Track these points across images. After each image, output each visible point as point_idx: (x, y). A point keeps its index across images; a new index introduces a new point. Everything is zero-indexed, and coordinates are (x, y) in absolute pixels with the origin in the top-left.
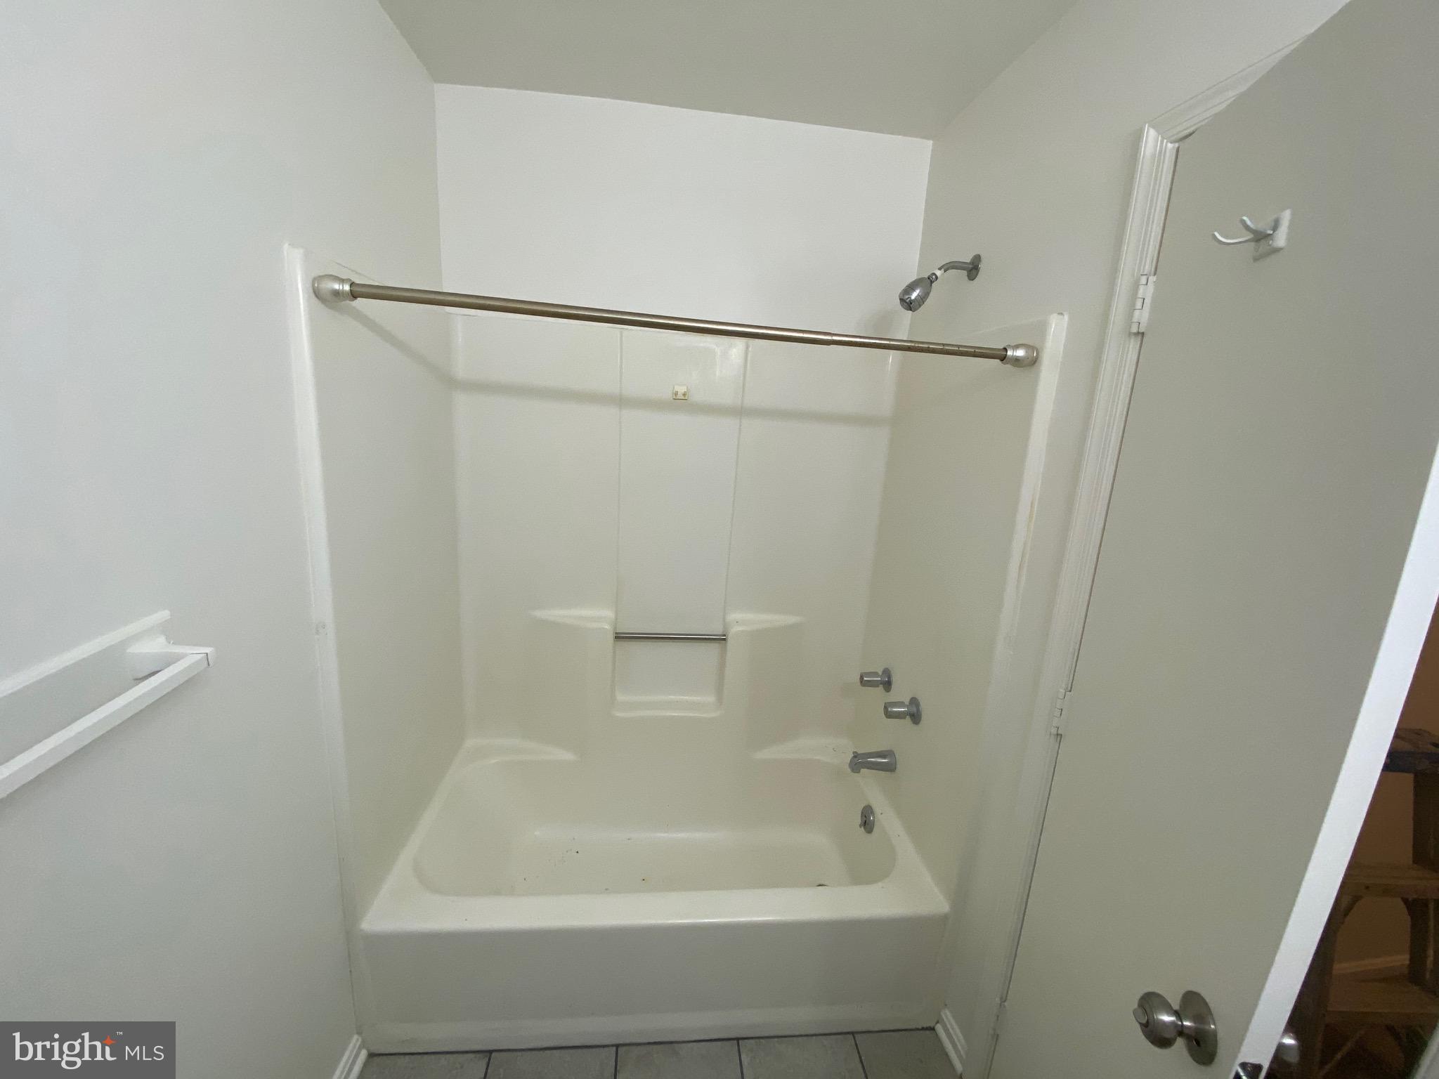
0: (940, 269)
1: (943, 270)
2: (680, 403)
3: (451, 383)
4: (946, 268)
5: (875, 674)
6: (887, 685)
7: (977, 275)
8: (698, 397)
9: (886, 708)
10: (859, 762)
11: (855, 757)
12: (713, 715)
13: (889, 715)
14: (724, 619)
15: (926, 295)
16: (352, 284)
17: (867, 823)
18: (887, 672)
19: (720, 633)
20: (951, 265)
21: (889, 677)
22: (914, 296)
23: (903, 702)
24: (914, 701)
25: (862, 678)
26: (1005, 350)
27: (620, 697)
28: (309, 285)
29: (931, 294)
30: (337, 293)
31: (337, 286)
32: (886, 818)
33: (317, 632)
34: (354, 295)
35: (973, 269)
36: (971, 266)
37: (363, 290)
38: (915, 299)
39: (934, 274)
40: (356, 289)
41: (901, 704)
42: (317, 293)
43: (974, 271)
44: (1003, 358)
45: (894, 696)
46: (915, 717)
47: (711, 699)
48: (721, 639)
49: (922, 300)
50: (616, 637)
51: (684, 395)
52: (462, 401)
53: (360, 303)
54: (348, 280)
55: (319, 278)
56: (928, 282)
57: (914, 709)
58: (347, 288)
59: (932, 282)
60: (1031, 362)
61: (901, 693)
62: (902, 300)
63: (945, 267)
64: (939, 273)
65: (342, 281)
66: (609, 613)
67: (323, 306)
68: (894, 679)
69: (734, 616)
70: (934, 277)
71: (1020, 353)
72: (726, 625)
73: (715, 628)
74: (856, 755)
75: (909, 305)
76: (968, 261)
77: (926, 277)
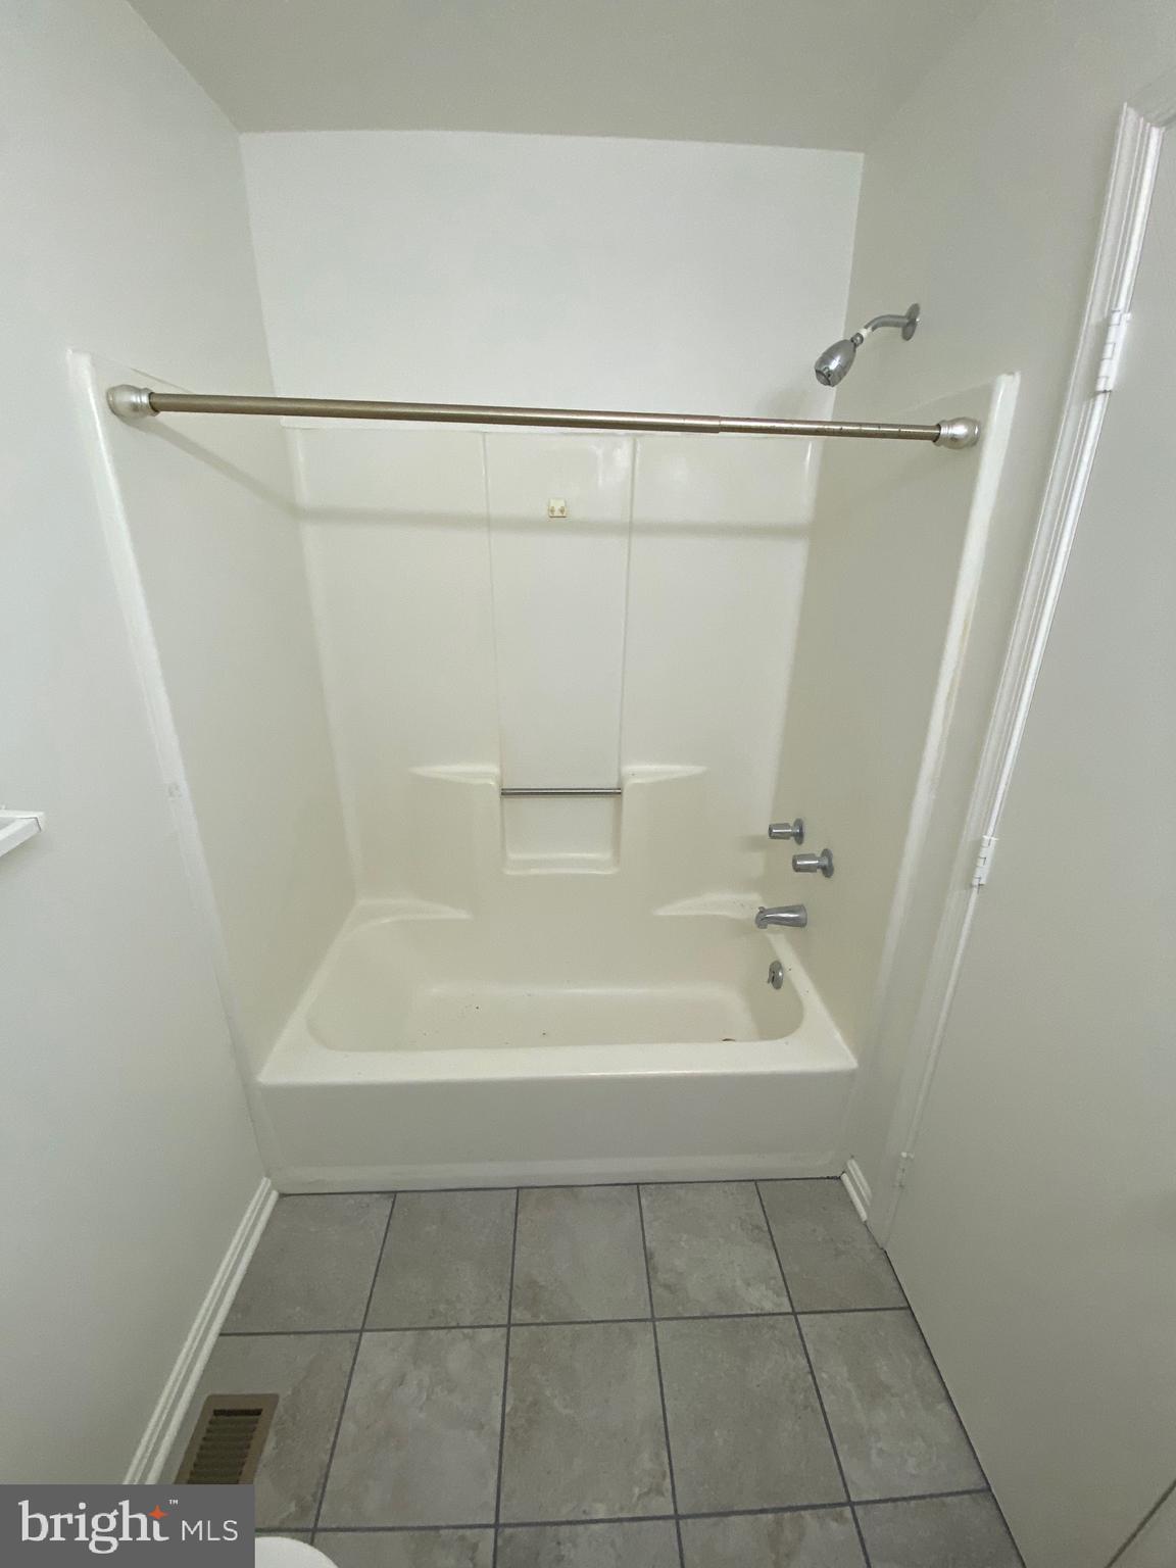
0: (866, 327)
1: (870, 329)
2: (557, 520)
3: (296, 513)
4: (875, 325)
5: (786, 826)
6: (799, 837)
7: (913, 331)
8: (577, 513)
9: (794, 861)
10: (764, 919)
11: (761, 912)
12: (609, 872)
13: (798, 869)
14: (619, 771)
15: (847, 363)
16: (151, 395)
17: (775, 980)
18: (799, 823)
19: (615, 786)
20: (882, 320)
21: (801, 829)
22: (834, 365)
23: (813, 855)
24: (826, 853)
25: (770, 830)
26: (939, 427)
27: (512, 856)
28: (104, 401)
29: (855, 363)
30: (135, 408)
31: (135, 399)
32: (797, 974)
33: (171, 794)
34: (155, 409)
35: (908, 325)
36: (907, 321)
37: (164, 401)
38: (836, 370)
39: (858, 334)
40: (154, 400)
41: (812, 857)
42: (114, 409)
43: (910, 328)
44: (936, 438)
45: (805, 848)
46: (827, 871)
47: (608, 856)
48: (616, 793)
49: (843, 370)
50: (502, 794)
51: (562, 511)
52: (310, 532)
53: (163, 416)
54: (146, 389)
55: (112, 391)
56: (853, 344)
57: (825, 862)
58: (145, 399)
59: (856, 346)
60: (973, 442)
61: (813, 845)
62: (818, 372)
63: (873, 325)
64: (864, 333)
65: (138, 391)
66: (495, 769)
67: (124, 425)
68: (806, 830)
69: (628, 769)
70: (858, 338)
71: (960, 430)
72: (621, 780)
73: (610, 783)
74: (762, 911)
75: (827, 378)
76: (904, 314)
77: (849, 339)
